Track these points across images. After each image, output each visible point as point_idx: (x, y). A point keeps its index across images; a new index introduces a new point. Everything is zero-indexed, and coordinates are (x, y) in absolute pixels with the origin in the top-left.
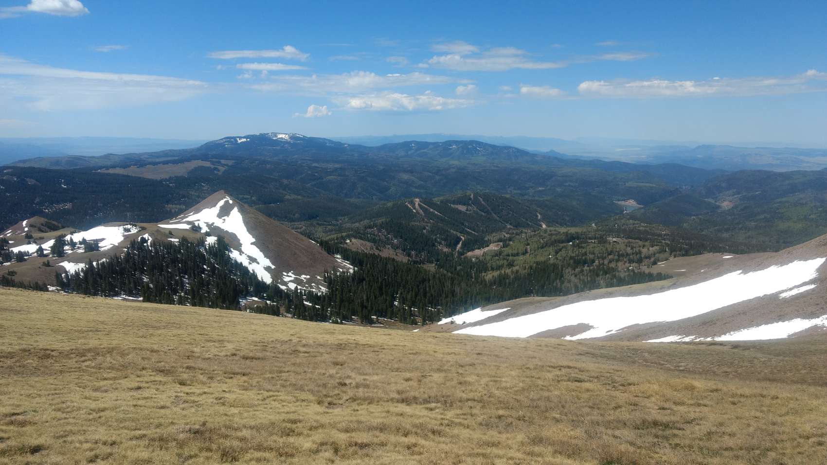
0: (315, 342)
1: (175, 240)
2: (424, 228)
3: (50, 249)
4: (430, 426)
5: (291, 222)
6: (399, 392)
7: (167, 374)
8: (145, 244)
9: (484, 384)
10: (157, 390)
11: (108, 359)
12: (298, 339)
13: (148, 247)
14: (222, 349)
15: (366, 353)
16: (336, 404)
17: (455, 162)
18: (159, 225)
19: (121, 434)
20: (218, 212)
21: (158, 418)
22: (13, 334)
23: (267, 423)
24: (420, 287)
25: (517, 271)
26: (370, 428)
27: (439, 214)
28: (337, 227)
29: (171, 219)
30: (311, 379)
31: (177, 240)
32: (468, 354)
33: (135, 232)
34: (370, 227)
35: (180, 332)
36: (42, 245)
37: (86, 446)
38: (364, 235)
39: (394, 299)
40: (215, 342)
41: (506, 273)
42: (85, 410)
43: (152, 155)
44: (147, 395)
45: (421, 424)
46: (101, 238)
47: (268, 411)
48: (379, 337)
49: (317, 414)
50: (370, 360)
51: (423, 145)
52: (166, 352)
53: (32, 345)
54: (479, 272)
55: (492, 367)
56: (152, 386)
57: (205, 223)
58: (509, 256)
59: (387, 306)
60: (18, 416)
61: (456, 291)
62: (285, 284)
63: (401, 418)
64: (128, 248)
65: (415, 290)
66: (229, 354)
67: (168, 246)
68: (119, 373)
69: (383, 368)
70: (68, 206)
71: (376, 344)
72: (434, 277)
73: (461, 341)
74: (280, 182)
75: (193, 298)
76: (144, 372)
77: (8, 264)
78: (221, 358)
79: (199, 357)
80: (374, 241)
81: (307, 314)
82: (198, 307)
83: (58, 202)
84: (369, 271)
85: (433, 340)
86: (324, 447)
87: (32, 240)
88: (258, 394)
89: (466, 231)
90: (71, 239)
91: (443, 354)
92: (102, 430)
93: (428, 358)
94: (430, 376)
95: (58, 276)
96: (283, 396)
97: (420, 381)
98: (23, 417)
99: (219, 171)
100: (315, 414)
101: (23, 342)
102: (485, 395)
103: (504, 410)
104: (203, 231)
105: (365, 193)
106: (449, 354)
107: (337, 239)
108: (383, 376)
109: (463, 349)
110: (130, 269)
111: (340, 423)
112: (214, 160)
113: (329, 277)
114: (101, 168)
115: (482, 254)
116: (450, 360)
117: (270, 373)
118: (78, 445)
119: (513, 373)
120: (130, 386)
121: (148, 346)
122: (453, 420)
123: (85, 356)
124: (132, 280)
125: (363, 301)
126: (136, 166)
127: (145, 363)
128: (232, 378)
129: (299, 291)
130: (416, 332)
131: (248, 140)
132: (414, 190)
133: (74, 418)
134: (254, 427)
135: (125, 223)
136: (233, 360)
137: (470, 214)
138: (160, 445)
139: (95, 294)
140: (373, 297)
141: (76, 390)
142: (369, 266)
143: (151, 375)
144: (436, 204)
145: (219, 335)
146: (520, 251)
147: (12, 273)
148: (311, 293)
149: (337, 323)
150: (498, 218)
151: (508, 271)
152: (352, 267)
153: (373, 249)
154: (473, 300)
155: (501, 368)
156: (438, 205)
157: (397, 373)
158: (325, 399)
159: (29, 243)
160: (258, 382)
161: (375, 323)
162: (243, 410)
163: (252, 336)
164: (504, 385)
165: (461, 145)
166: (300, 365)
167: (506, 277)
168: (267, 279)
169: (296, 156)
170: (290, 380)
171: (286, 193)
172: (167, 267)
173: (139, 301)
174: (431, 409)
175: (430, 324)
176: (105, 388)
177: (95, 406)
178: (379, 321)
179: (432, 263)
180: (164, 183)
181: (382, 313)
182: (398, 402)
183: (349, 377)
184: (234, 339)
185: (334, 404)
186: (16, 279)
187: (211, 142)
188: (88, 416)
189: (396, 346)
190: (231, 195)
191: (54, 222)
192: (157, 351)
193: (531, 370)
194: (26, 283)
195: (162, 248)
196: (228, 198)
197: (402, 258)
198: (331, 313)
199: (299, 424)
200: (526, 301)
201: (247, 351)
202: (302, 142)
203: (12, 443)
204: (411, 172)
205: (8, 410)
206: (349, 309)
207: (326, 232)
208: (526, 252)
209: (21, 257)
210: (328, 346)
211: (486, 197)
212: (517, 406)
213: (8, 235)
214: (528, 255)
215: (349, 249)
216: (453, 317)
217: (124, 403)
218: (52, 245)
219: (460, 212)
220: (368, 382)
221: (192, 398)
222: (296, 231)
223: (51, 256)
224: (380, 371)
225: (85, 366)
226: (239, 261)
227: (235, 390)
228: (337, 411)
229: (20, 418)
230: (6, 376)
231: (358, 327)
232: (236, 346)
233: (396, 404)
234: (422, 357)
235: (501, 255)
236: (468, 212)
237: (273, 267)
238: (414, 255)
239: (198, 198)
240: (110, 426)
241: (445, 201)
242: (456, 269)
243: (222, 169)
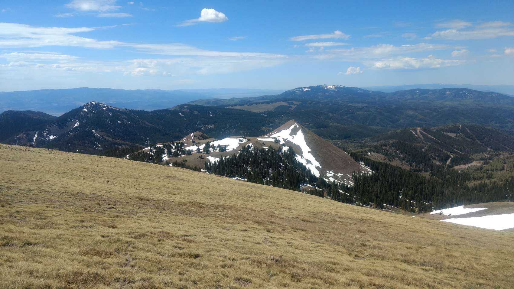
0: (346, 216)
1: (266, 148)
2: (423, 148)
3: (203, 149)
4: (426, 281)
5: (333, 140)
6: (402, 256)
7: (260, 224)
8: (250, 149)
9: (467, 260)
10: (255, 233)
11: (230, 212)
12: (335, 213)
13: (251, 151)
14: (290, 213)
15: (379, 226)
16: (360, 257)
17: (448, 103)
18: (257, 139)
19: (237, 255)
20: (290, 132)
21: (256, 249)
22: (185, 193)
23: (317, 262)
24: (418, 188)
25: (495, 182)
26: (384, 276)
27: (434, 138)
28: (362, 144)
29: (264, 136)
30: (344, 239)
31: (267, 148)
32: (454, 236)
33: (245, 142)
34: (385, 145)
35: (267, 201)
36: (199, 147)
37: (220, 258)
38: (380, 150)
39: (399, 194)
40: (286, 209)
41: (486, 183)
42: (219, 239)
43: (256, 98)
44: (250, 235)
45: (419, 280)
46: (227, 144)
47: (318, 255)
48: (388, 217)
49: (349, 261)
50: (382, 232)
51: (424, 92)
52: (259, 212)
53: (194, 200)
54: (464, 180)
55: (473, 248)
56: (252, 230)
57: (283, 138)
58: (488, 170)
59: (394, 198)
60: (188, 237)
61: (445, 192)
62: (328, 178)
63: (404, 273)
64: (241, 151)
65: (414, 189)
66: (294, 217)
67: (262, 151)
68: (235, 221)
69: (391, 238)
70: (212, 126)
71: (386, 222)
72: (429, 181)
73: (448, 227)
74: (327, 115)
75: (274, 181)
76: (248, 222)
77: (184, 156)
78: (289, 219)
79: (277, 217)
80: (386, 154)
81: (340, 198)
82: (276, 187)
83: (208, 124)
84: (382, 174)
85: (427, 224)
86: (353, 283)
87: (195, 144)
88: (312, 243)
89: (455, 151)
90: (213, 144)
91: (435, 234)
92: (227, 251)
93: (423, 235)
94: (424, 248)
95: (206, 164)
96: (326, 246)
97: (417, 250)
98: (190, 238)
99: (292, 108)
100: (347, 261)
101: (190, 198)
102: (468, 267)
103: (483, 280)
104: (281, 143)
105: (382, 123)
106: (439, 235)
107: (362, 152)
108: (392, 244)
109: (450, 233)
110: (241, 163)
111: (363, 269)
112: (289, 101)
113: (356, 176)
114: (229, 105)
115: (466, 168)
116: (440, 239)
117: (319, 231)
118: (216, 257)
119: (490, 255)
120: (241, 229)
121: (250, 207)
122: (443, 280)
123: (218, 209)
124: (242, 169)
125: (378, 193)
126: (247, 105)
127: (248, 217)
128: (296, 231)
129: (336, 183)
130: (414, 217)
131: (310, 89)
132: (417, 121)
133: (214, 242)
134: (310, 263)
135: (240, 137)
136: (296, 221)
137: (458, 139)
138: (258, 265)
139: (223, 175)
140: (384, 191)
141: (214, 227)
142: (382, 170)
143: (251, 224)
144: (432, 132)
145: (288, 205)
146: (498, 168)
147: (185, 161)
148: (343, 185)
149: (360, 205)
150: (481, 143)
151: (487, 181)
152: (371, 170)
153: (386, 160)
154: (458, 200)
155: (480, 250)
156: (434, 132)
157: (401, 243)
158: (352, 253)
159: (193, 145)
160: (311, 236)
161: (385, 208)
162: (303, 252)
163: (307, 208)
164: (483, 262)
165: (454, 91)
166: (336, 229)
167: (485, 185)
168: (317, 174)
169: (338, 99)
170: (331, 238)
171: (331, 122)
172: (261, 162)
173: (245, 181)
174: (426, 270)
175: (424, 213)
176: (229, 228)
177: (224, 237)
178: (388, 207)
179: (428, 172)
180: (261, 114)
181: (390, 202)
182: (402, 261)
183: (368, 241)
184: (297, 208)
185: (359, 257)
186: (187, 164)
187: (289, 91)
188: (221, 242)
189: (400, 225)
190: (298, 123)
191: (205, 135)
192: (255, 211)
193: (505, 254)
194: (191, 167)
195: (258, 152)
196: (296, 124)
197: (406, 167)
198: (356, 199)
199: (337, 266)
200: (501, 204)
201: (305, 217)
202: (342, 90)
203: (186, 251)
204: (415, 109)
205: (183, 233)
206: (368, 197)
207: (355, 147)
208: (503, 169)
209: (190, 153)
210: (354, 219)
211: (471, 128)
212: (494, 279)
213: (184, 141)
214: (504, 171)
215: (369, 159)
216: (441, 210)
217: (238, 238)
218: (204, 147)
219: (451, 138)
220: (381, 246)
221: (274, 241)
222: (336, 146)
223: (203, 153)
224: (389, 240)
225: (218, 214)
226: (301, 162)
227: (298, 239)
228: (361, 261)
229: (189, 238)
230: (182, 215)
231: (374, 210)
232: (299, 213)
233: (401, 263)
234: (419, 234)
235: (482, 169)
236: (456, 138)
237: (321, 167)
238: (415, 165)
239: (279, 124)
240: (231, 250)
241: (439, 130)
242: (445, 177)
243: (294, 107)
